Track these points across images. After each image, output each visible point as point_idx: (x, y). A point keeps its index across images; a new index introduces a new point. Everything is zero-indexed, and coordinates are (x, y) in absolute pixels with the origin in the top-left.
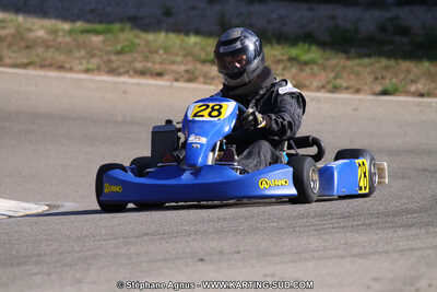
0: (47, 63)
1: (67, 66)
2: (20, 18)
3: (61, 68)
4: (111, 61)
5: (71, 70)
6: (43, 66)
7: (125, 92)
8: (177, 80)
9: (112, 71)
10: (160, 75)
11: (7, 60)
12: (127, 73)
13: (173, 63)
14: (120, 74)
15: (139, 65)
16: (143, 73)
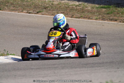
0: (86, 17)
1: (91, 18)
2: (86, 4)
3: (89, 18)
4: (104, 16)
5: (92, 19)
6: (84, 18)
7: (103, 26)
8: (120, 22)
9: (103, 19)
10: (116, 20)
11: (75, 16)
12: (107, 20)
13: (122, 17)
14: (105, 20)
15: (111, 18)
16: (111, 20)
